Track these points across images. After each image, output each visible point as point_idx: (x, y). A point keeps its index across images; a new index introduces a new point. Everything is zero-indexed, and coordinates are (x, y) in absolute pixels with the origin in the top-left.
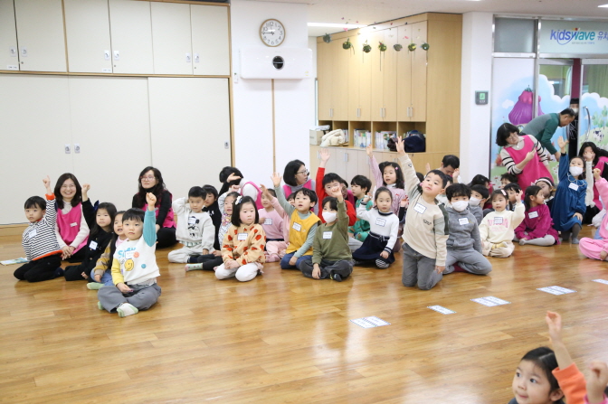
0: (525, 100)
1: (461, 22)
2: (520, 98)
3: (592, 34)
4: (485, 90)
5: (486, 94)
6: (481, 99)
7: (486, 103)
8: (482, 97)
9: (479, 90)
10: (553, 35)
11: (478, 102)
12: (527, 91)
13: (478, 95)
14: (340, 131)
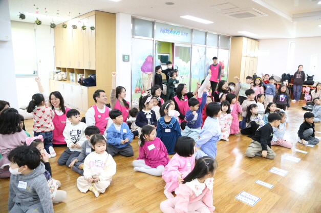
0: (149, 60)
1: (115, 18)
2: (146, 59)
3: (179, 32)
4: (128, 54)
5: (129, 56)
6: (125, 59)
7: (128, 61)
8: (126, 58)
9: (124, 54)
10: (161, 30)
11: (124, 60)
12: (150, 56)
13: (124, 57)
14: (63, 73)
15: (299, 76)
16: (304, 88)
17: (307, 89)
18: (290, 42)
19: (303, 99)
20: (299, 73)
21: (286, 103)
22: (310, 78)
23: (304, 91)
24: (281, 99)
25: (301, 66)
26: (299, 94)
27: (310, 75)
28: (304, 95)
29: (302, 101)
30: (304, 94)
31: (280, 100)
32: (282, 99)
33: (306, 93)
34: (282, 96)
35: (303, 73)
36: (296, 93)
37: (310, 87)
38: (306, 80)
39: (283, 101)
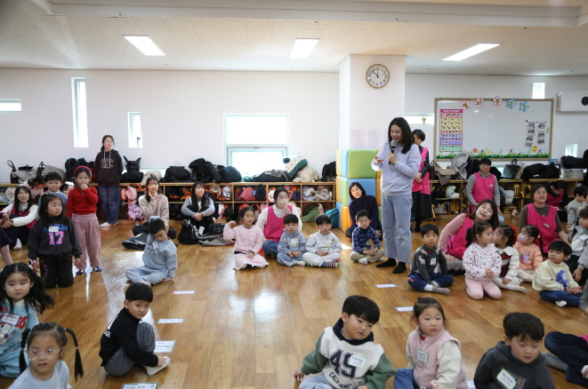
15: (107, 164)
16: (123, 191)
17: (132, 192)
18: (73, 79)
19: (127, 217)
20: (107, 157)
21: (70, 247)
22: (133, 166)
23: (124, 197)
24: (52, 237)
25: (109, 139)
26: (114, 207)
27: (132, 158)
28: (126, 209)
29: (125, 222)
30: (127, 206)
31: (52, 242)
32: (56, 238)
33: (129, 203)
34: (54, 229)
35: (115, 154)
36: (108, 205)
37: (137, 187)
38: (125, 171)
39: (60, 242)
